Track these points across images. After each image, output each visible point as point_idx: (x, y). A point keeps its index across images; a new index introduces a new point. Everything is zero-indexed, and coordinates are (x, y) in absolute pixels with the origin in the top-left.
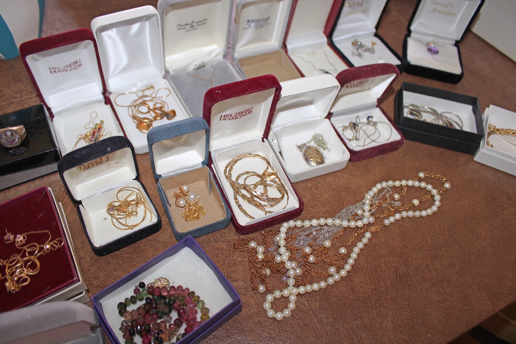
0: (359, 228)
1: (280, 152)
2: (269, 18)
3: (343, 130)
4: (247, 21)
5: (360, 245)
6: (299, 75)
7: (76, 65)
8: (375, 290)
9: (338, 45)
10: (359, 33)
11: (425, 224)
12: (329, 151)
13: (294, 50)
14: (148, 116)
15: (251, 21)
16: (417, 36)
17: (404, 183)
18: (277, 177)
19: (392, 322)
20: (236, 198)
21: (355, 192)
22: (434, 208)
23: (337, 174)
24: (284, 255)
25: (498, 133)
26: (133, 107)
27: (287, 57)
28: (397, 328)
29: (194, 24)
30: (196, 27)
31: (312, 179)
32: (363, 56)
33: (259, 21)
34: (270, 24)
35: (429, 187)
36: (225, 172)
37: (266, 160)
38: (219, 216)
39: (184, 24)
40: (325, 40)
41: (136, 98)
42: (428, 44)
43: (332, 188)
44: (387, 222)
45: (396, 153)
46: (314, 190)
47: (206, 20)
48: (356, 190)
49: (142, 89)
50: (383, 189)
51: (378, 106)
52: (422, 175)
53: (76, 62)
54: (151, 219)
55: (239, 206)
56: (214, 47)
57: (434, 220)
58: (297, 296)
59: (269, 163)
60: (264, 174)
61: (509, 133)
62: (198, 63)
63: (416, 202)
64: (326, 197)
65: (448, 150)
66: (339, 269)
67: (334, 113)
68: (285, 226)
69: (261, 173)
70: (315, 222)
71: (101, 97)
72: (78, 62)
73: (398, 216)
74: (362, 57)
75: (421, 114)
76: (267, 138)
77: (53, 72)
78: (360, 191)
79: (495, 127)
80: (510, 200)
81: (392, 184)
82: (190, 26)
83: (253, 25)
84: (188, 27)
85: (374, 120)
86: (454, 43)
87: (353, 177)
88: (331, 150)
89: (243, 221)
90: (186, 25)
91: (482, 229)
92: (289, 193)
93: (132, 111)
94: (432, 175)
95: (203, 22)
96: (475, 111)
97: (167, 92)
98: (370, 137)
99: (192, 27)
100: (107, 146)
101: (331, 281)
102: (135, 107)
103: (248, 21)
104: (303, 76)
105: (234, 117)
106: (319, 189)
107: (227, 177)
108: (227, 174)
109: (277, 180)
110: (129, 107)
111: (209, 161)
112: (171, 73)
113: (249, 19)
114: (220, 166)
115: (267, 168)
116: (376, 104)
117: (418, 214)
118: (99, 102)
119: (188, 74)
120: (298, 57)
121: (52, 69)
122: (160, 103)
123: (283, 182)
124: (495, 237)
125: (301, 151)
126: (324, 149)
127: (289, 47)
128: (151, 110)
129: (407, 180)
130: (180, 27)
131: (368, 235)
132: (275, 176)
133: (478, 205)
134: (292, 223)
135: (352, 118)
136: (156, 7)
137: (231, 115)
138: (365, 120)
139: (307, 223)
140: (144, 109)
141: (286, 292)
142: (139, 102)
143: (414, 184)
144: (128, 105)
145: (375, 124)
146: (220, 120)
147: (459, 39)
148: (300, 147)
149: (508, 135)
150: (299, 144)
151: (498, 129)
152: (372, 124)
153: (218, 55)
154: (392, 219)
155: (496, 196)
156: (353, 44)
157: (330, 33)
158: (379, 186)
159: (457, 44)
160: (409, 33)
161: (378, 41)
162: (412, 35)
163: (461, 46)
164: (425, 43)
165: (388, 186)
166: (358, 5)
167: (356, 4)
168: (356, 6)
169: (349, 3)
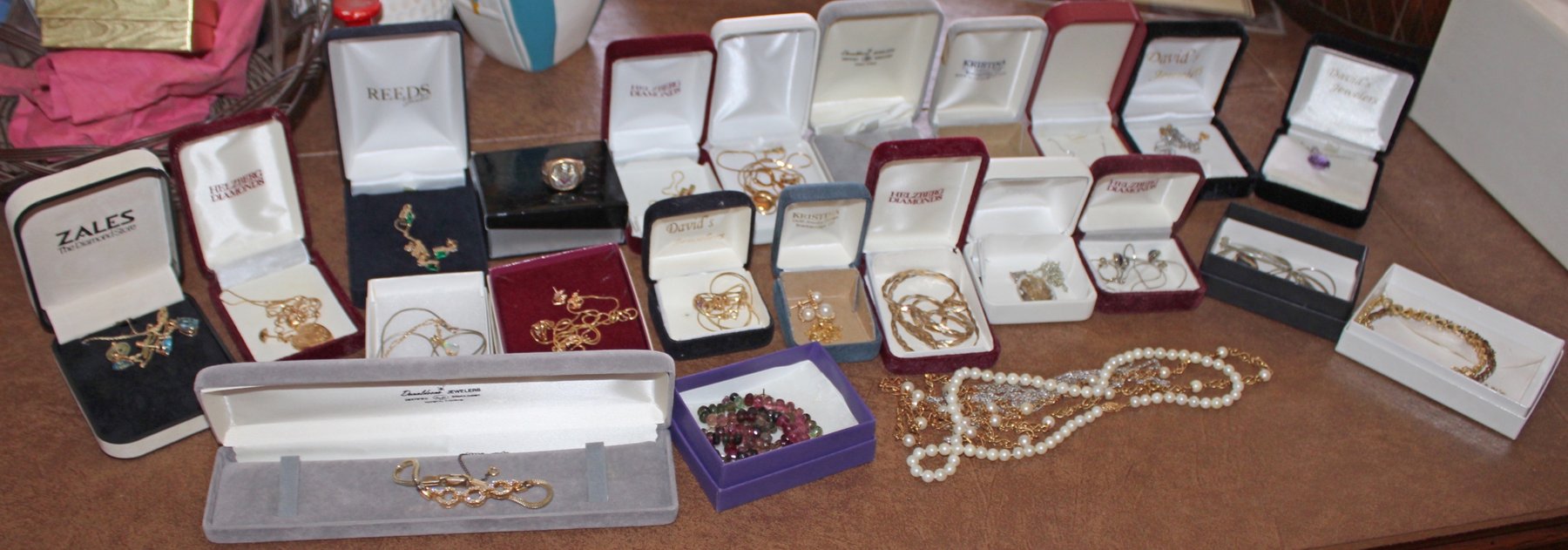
0: (1084, 398)
1: (980, 278)
2: (1004, 62)
3: (1100, 266)
4: (962, 62)
5: (1080, 420)
6: (1035, 150)
7: (672, 88)
8: (1088, 481)
9: (1131, 131)
10: (1181, 116)
12: (1066, 290)
13: (1045, 127)
14: (770, 189)
15: (970, 64)
16: (1301, 134)
17: (1184, 354)
18: (967, 309)
19: (1103, 523)
20: (893, 325)
22: (1227, 400)
23: (1070, 326)
24: (953, 407)
25: (1396, 313)
26: (747, 174)
27: (1030, 138)
28: (1108, 532)
29: (871, 55)
30: (873, 60)
31: (1026, 326)
33: (984, 64)
34: (1004, 73)
35: (1229, 371)
36: (884, 288)
37: (954, 283)
38: (864, 336)
39: (855, 51)
40: (1107, 118)
41: (753, 160)
42: (1314, 149)
43: (1056, 343)
44: (1135, 401)
45: (1187, 315)
46: (1024, 340)
47: (892, 50)
49: (766, 149)
50: (1144, 360)
51: (1173, 236)
52: (1222, 352)
53: (674, 84)
54: (760, 321)
55: (895, 333)
56: (898, 99)
58: (960, 456)
59: (957, 289)
60: (946, 302)
62: (867, 121)
63: (1196, 385)
65: (1291, 329)
66: (1034, 442)
67: (1087, 234)
68: (962, 373)
69: (941, 300)
70: (1013, 378)
71: (696, 151)
72: (677, 84)
73: (1157, 398)
75: (1256, 263)
76: (962, 250)
77: (634, 93)
81: (1162, 354)
82: (864, 56)
83: (972, 70)
84: (860, 58)
85: (1162, 257)
86: (1374, 155)
87: (1095, 335)
89: (897, 351)
90: (859, 54)
92: (980, 331)
93: (745, 179)
94: (1242, 355)
95: (886, 54)
96: (1360, 273)
97: (806, 161)
98: (1147, 283)
99: (867, 58)
100: (721, 199)
101: (1018, 453)
102: (751, 173)
103: (966, 63)
104: (1040, 154)
105: (912, 200)
106: (1035, 340)
107: (884, 295)
108: (887, 292)
109: (966, 314)
110: (739, 171)
111: (861, 264)
112: (818, 132)
113: (967, 59)
114: (878, 277)
115: (954, 295)
116: (1170, 231)
117: (1194, 401)
118: (690, 157)
119: (848, 140)
120: (1050, 140)
121: (635, 89)
122: (792, 175)
123: (974, 317)
125: (1016, 281)
126: (1057, 285)
127: (1036, 122)
128: (776, 182)
129: (1191, 351)
130: (847, 56)
131: (1098, 411)
132: (964, 308)
134: (975, 373)
135: (1118, 247)
136: (815, 15)
137: (908, 194)
138: (1145, 257)
139: (1000, 377)
140: (765, 178)
141: (944, 449)
142: (757, 167)
143: (1202, 360)
144: (739, 168)
145: (1163, 265)
146: (890, 200)
147: (1385, 149)
148: (1015, 275)
149: (1418, 320)
150: (1014, 271)
151: (1397, 307)
152: (1157, 264)
153: (903, 114)
154: (1145, 400)
156: (1163, 131)
157: (1118, 105)
158: (1138, 353)
159: (1379, 157)
160: (1284, 127)
161: (1214, 133)
162: (1291, 131)
163: (1387, 161)
164: (1308, 148)
165: (1154, 357)
166: (1177, 61)
167: (1172, 58)
168: (1173, 63)
169: (1159, 55)
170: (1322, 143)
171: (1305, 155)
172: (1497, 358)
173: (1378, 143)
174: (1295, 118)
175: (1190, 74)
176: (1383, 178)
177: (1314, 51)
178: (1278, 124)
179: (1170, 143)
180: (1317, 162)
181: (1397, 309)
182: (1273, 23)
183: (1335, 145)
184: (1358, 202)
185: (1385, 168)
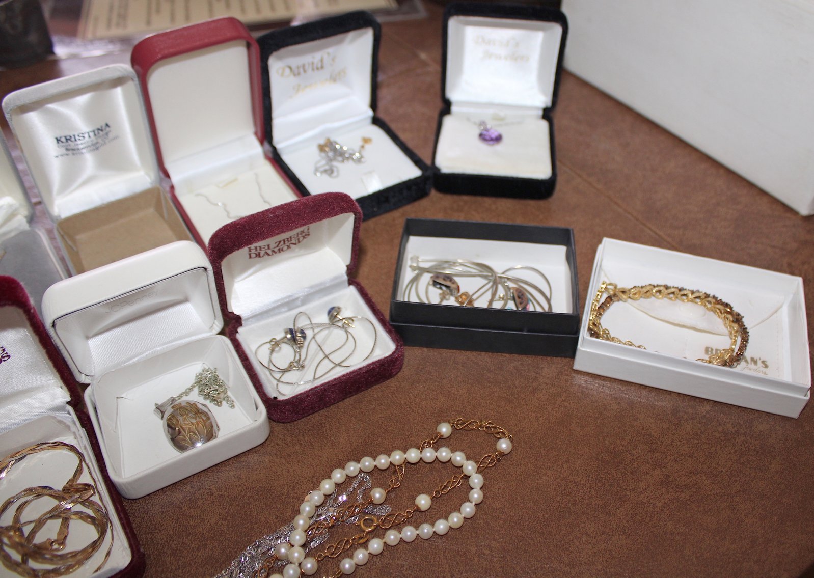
3: (272, 350)
10: (336, 125)
11: (444, 552)
12: (233, 406)
13: (187, 182)
16: (464, 110)
17: (397, 457)
18: (97, 491)
21: (283, 497)
22: (468, 509)
23: (246, 459)
25: (624, 297)
31: (185, 481)
32: (338, 171)
33: (81, 136)
35: (459, 458)
37: (78, 452)
40: (256, 149)
42: (481, 123)
43: (228, 496)
44: (348, 565)
46: (186, 507)
48: (286, 491)
50: (349, 479)
51: (351, 281)
52: (445, 429)
57: (468, 538)
60: (68, 490)
61: (648, 294)
63: (423, 501)
64: (213, 521)
65: (516, 356)
73: (376, 545)
74: (335, 174)
75: (454, 282)
78: (296, 493)
79: (616, 287)
80: (652, 451)
81: (370, 464)
85: (345, 313)
86: (541, 113)
87: (283, 461)
88: (236, 404)
91: (584, 538)
96: (571, 258)
98: (330, 357)
106: (200, 503)
116: (346, 278)
117: (426, 530)
124: (614, 553)
125: (162, 417)
126: (219, 404)
127: (175, 178)
129: (404, 450)
133: (579, 479)
135: (285, 319)
138: (324, 319)
143: (422, 456)
145: (347, 323)
147: (549, 104)
149: (648, 297)
150: (161, 401)
151: (623, 290)
152: (339, 323)
154: (361, 556)
155: (621, 447)
156: (322, 148)
157: (265, 133)
158: (338, 475)
159: (547, 114)
160: (446, 107)
161: (377, 133)
162: (454, 109)
163: (557, 116)
164: (475, 123)
165: (361, 471)
166: (313, 69)
167: (306, 67)
168: (310, 71)
169: (290, 68)
170: (487, 114)
171: (477, 132)
172: (747, 322)
173: (543, 99)
174: (453, 94)
175: (334, 79)
176: (556, 133)
177: (453, 23)
178: (439, 105)
179: (330, 160)
180: (490, 138)
181: (624, 292)
182: (414, 10)
183: (502, 113)
184: (541, 170)
185: (556, 121)
